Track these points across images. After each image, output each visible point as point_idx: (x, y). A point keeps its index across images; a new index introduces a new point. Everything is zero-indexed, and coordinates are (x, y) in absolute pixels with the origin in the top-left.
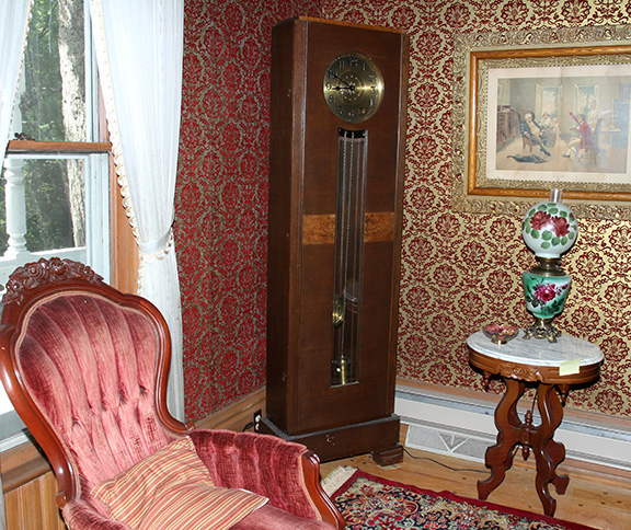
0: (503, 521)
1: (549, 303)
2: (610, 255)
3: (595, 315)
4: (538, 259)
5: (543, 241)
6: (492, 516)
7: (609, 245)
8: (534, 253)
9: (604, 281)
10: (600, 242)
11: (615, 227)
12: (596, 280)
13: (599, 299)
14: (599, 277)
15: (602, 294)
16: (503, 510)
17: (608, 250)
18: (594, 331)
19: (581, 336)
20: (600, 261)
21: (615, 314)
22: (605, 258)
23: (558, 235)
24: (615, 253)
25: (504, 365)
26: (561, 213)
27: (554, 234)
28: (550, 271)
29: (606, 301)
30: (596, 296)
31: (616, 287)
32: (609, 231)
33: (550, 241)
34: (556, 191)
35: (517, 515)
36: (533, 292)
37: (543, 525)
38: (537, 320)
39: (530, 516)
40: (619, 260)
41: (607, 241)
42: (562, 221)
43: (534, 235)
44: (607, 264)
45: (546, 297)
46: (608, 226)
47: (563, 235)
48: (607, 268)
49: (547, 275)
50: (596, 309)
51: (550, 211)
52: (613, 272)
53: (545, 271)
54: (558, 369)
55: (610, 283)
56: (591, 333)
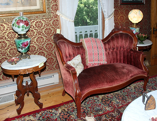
0: (32, 118)
1: (27, 47)
2: (36, 29)
3: (35, 47)
4: (19, 35)
5: (22, 29)
6: (27, 118)
7: (35, 27)
8: (17, 33)
9: (36, 37)
10: (32, 26)
11: (36, 21)
12: (33, 37)
13: (35, 42)
14: (34, 36)
15: (35, 41)
16: (29, 114)
17: (35, 28)
18: (35, 52)
19: (32, 54)
20: (33, 32)
21: (40, 46)
22: (35, 31)
23: (27, 26)
24: (37, 29)
25: (21, 71)
26: (26, 19)
27: (25, 26)
28: (23, 38)
29: (37, 42)
30: (34, 42)
31: (39, 38)
32: (34, 23)
33: (24, 28)
34: (21, 13)
35: (34, 113)
36: (21, 45)
37: (43, 112)
38: (22, 53)
39: (37, 112)
40: (39, 30)
41: (34, 25)
42: (27, 22)
43: (19, 27)
44: (36, 32)
45: (26, 46)
46: (34, 21)
47: (28, 26)
48: (35, 33)
49: (23, 39)
50: (35, 45)
51: (22, 19)
52: (37, 34)
53: (22, 38)
54: (38, 66)
55: (37, 37)
56: (34, 52)
